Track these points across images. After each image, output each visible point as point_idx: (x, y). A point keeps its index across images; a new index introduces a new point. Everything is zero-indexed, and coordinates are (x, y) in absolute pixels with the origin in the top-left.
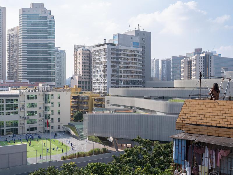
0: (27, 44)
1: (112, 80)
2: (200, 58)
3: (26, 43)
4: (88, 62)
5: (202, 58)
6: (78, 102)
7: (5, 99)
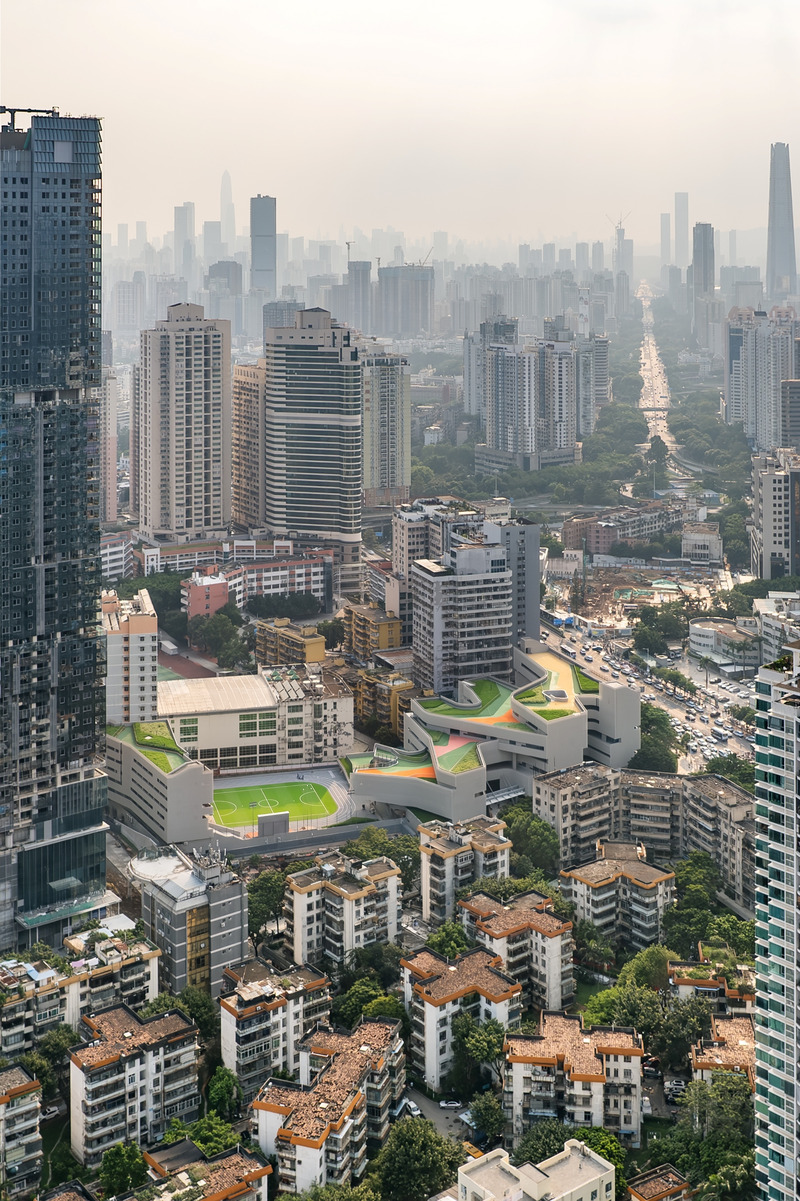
0: (287, 425)
1: (444, 642)
2: (775, 481)
3: (283, 424)
4: (422, 547)
5: (780, 482)
6: (374, 694)
7: (258, 713)
